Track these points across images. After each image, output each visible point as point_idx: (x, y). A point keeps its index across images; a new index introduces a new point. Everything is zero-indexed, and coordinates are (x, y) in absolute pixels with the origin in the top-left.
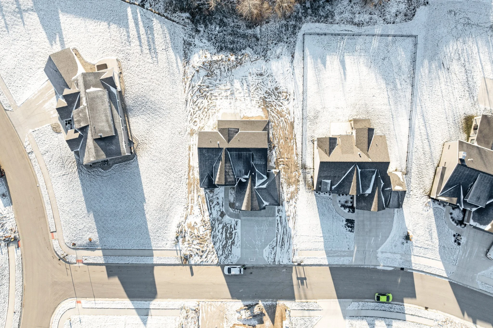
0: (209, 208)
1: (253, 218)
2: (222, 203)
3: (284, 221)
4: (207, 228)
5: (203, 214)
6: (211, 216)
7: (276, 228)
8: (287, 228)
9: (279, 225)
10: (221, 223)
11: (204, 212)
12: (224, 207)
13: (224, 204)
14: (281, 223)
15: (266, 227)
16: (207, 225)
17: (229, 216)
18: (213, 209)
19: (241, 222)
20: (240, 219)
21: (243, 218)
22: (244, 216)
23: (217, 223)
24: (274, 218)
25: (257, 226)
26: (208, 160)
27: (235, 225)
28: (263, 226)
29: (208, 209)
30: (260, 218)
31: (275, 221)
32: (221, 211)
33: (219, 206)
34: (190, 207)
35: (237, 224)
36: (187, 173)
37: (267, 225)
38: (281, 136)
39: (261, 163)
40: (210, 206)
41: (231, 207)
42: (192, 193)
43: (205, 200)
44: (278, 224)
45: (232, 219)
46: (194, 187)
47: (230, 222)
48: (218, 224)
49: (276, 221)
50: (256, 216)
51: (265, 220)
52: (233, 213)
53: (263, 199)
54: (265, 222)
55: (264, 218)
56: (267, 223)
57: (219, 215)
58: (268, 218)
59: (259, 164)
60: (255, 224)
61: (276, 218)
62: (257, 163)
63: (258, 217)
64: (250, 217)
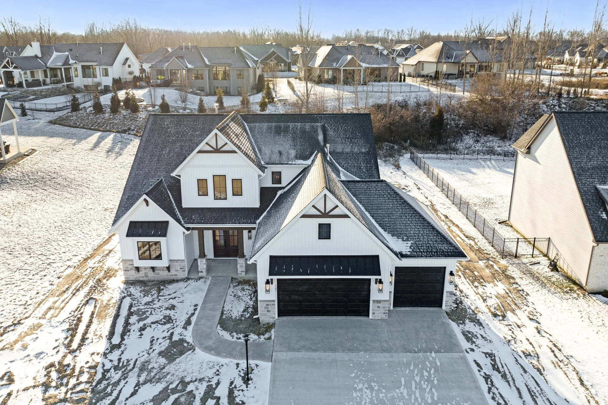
0: (119, 329)
1: (340, 356)
2: (189, 318)
3: (516, 371)
4: (62, 396)
5: (74, 346)
6: (115, 355)
9: (496, 378)
10: (159, 380)
11: (83, 339)
12: (190, 328)
13: (194, 319)
14: (504, 376)
15: (422, 390)
16: (73, 381)
17: (208, 349)
18: (134, 334)
19: (274, 369)
20: (270, 359)
21: (282, 355)
22: (290, 349)
23: (132, 380)
24: (456, 355)
25: (371, 388)
27: (239, 382)
28: (408, 386)
29: (112, 333)
30: (382, 358)
31: (467, 365)
32: (176, 338)
33: (168, 326)
35: (247, 380)
36: (78, 258)
37: (429, 380)
40: (127, 323)
41: (225, 328)
42: (67, 295)
44: (487, 378)
45: (223, 360)
46: (85, 283)
47: (210, 373)
48: (138, 385)
49: (475, 368)
50: (359, 351)
51: (408, 365)
52: (232, 342)
53: (380, 225)
54: (413, 371)
55: (405, 357)
56: (426, 374)
57: (157, 352)
58: (421, 354)
59: (347, 153)
60: (357, 377)
61: (470, 357)
62: (339, 150)
63: (365, 351)
64: (325, 351)
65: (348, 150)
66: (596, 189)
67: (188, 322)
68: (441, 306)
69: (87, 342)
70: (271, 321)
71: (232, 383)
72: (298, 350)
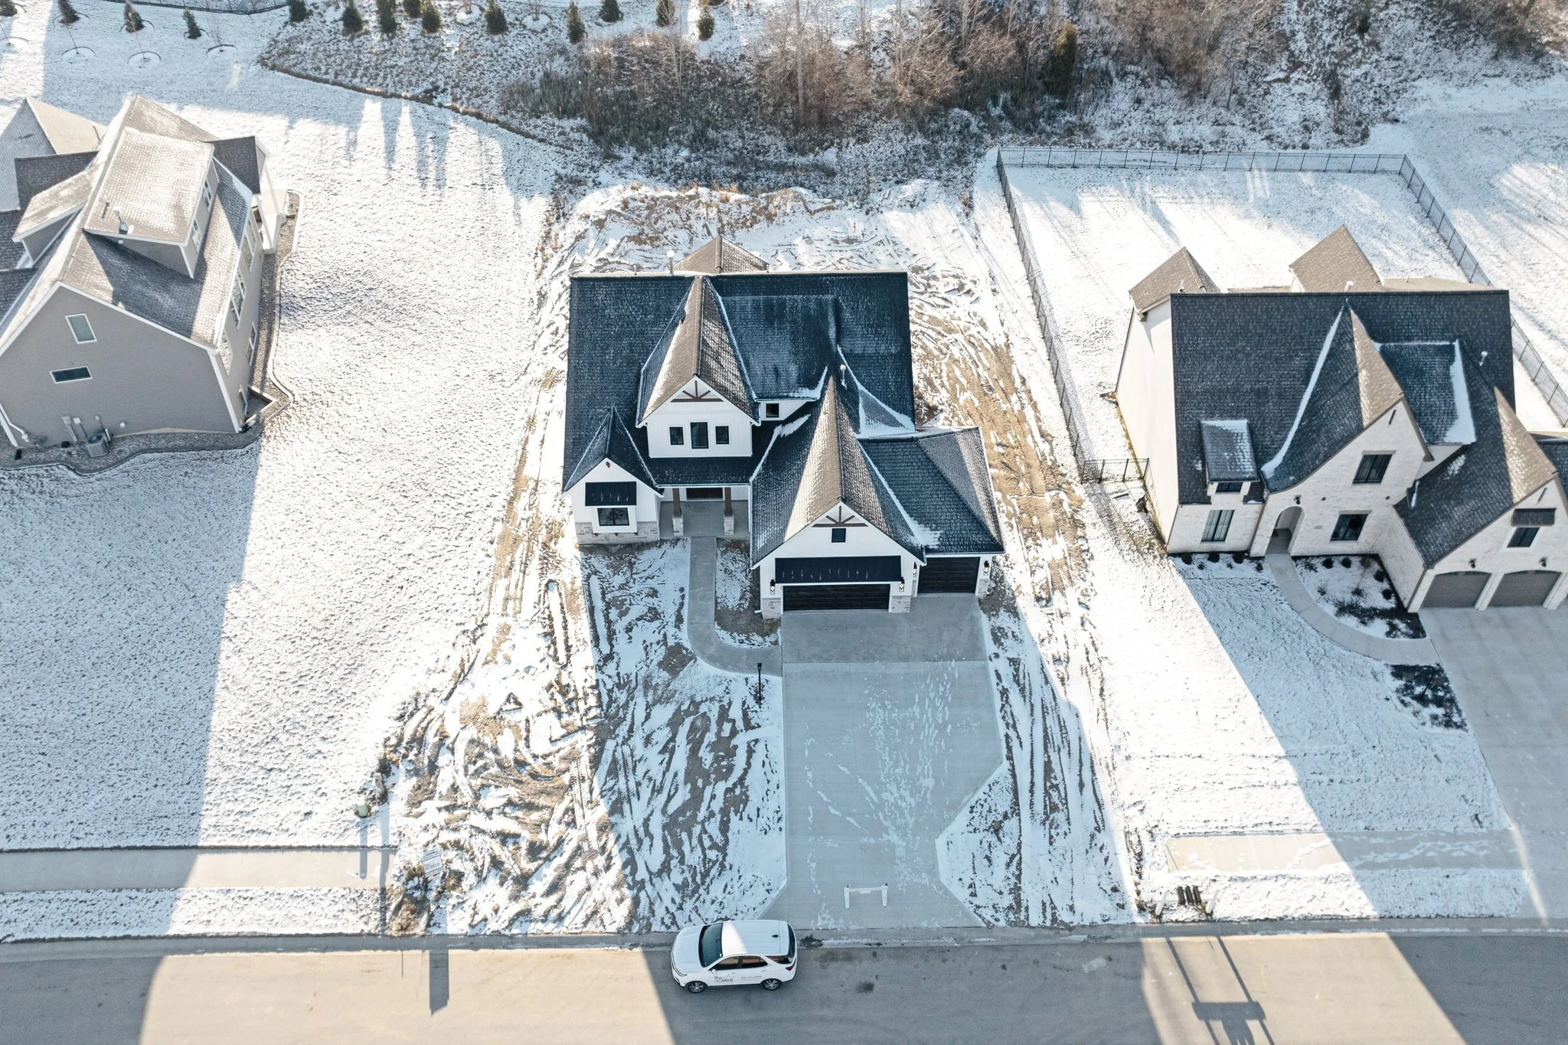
0: (602, 631)
1: (853, 667)
2: (679, 611)
3: (1036, 680)
4: (579, 723)
5: (563, 659)
6: (611, 668)
7: (999, 715)
8: (1065, 713)
9: (1014, 696)
10: (668, 700)
11: (568, 648)
12: (684, 626)
13: (685, 613)
14: (1022, 690)
15: (935, 708)
16: (582, 706)
17: (712, 660)
18: (621, 638)
19: (786, 686)
20: (779, 672)
21: (793, 667)
22: (801, 659)
23: (640, 701)
24: (977, 664)
25: (884, 707)
26: (619, 337)
27: (751, 702)
28: (921, 705)
29: (596, 638)
30: (898, 668)
31: (987, 677)
32: (671, 642)
33: (657, 623)
34: (491, 632)
35: (759, 699)
36: (500, 502)
37: (943, 697)
38: (957, 380)
39: (882, 349)
40: (609, 623)
41: (724, 627)
42: (516, 574)
43: (582, 601)
44: (1004, 693)
45: (731, 675)
46: (530, 550)
47: (719, 691)
48: (648, 707)
49: (994, 679)
50: (874, 659)
51: (925, 676)
52: (737, 650)
53: (905, 507)
54: (928, 686)
55: (921, 667)
56: (941, 689)
57: (655, 663)
58: (940, 663)
59: (870, 356)
60: (870, 694)
61: (992, 666)
62: (858, 351)
63: (881, 660)
64: (837, 661)
65: (871, 350)
66: (1200, 426)
67: (679, 620)
68: (973, 591)
69: (573, 650)
70: (776, 616)
71: (744, 703)
72: (809, 661)
